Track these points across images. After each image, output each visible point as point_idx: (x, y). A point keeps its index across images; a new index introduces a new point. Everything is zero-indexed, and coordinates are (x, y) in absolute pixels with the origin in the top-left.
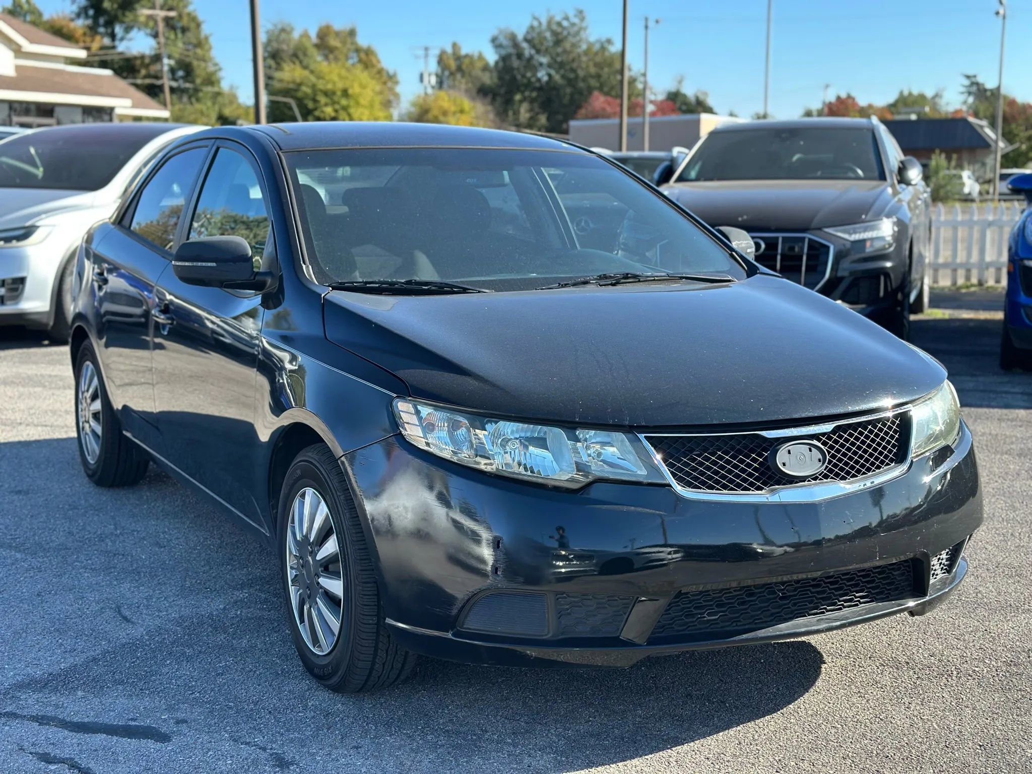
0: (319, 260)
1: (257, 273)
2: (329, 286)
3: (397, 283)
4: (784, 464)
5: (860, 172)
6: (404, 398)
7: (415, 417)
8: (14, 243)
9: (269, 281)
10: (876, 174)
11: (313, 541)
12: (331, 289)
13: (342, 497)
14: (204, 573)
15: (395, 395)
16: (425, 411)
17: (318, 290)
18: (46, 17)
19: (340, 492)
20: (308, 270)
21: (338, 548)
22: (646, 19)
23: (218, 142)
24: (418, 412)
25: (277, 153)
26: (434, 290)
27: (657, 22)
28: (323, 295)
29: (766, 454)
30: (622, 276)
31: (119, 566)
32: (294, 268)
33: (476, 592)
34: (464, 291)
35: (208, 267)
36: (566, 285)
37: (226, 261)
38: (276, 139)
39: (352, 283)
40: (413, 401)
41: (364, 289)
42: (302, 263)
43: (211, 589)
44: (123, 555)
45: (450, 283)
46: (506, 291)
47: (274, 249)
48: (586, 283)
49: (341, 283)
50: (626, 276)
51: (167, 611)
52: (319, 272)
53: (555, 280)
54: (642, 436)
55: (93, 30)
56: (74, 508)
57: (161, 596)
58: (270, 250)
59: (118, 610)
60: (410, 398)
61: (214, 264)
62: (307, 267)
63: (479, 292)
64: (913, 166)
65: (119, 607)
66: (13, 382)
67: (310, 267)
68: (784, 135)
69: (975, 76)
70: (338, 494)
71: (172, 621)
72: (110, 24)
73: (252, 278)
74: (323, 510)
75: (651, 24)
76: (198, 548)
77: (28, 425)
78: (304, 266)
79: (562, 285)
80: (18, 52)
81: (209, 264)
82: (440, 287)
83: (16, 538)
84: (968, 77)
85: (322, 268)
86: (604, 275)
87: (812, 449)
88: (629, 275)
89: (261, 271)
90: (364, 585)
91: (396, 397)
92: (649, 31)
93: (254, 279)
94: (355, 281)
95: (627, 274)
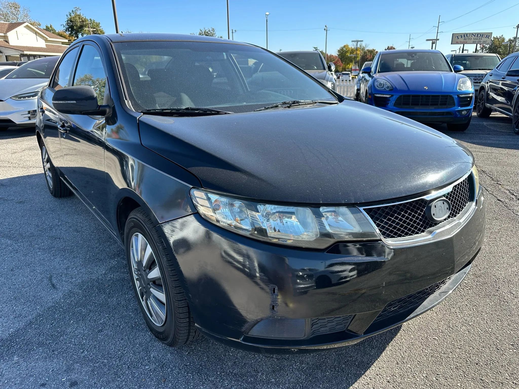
0: (135, 97)
1: (101, 106)
2: (141, 112)
3: (181, 109)
4: (434, 215)
5: (315, 67)
6: (198, 189)
7: (207, 202)
8: (31, 98)
9: (108, 110)
10: (322, 68)
11: (145, 266)
12: (142, 114)
13: (160, 247)
14: (96, 248)
15: (191, 186)
16: (214, 197)
17: (135, 115)
18: (57, 31)
19: (159, 244)
20: (128, 104)
21: (160, 275)
22: (232, 30)
23: (84, 43)
24: (209, 199)
25: (110, 43)
26: (201, 113)
27: (235, 31)
28: (138, 118)
29: (424, 210)
30: (292, 102)
31: (56, 246)
32: (120, 102)
33: (259, 320)
34: (218, 113)
35: (72, 103)
36: (268, 108)
37: (82, 100)
38: (109, 37)
39: (155, 110)
40: (205, 191)
41: (162, 113)
42: (124, 99)
43: (99, 260)
44: (59, 239)
45: (210, 109)
46: (239, 113)
47: (109, 92)
48: (277, 106)
49: (148, 110)
50: (294, 103)
51: (75, 278)
52: (135, 105)
53: (262, 106)
54: (361, 209)
55: (71, 35)
56: (42, 210)
57: (74, 266)
58: (107, 93)
59: (50, 279)
60: (202, 189)
61: (75, 102)
62: (128, 101)
63: (226, 113)
64: (332, 65)
65: (51, 277)
66: (33, 149)
67: (130, 101)
68: (292, 56)
69: (317, 48)
70: (158, 245)
71: (77, 286)
72: (76, 33)
73: (98, 109)
74: (149, 250)
75: (234, 31)
76: (95, 231)
77: (34, 167)
78: (126, 101)
79: (266, 108)
80: (46, 40)
81: (72, 102)
82: (205, 111)
83: (11, 231)
84: (315, 48)
85: (137, 102)
86: (284, 102)
87: (445, 203)
88: (296, 102)
89: (103, 105)
90: (179, 302)
91: (192, 188)
92: (233, 34)
93: (99, 109)
94: (157, 109)
95: (295, 101)
